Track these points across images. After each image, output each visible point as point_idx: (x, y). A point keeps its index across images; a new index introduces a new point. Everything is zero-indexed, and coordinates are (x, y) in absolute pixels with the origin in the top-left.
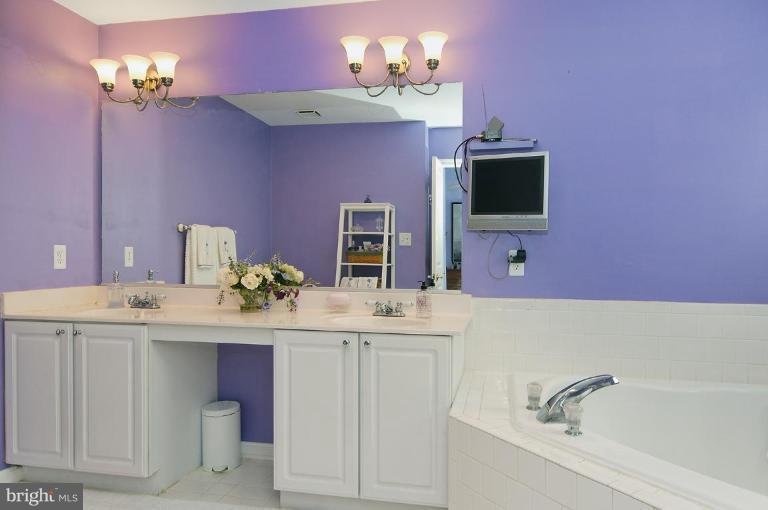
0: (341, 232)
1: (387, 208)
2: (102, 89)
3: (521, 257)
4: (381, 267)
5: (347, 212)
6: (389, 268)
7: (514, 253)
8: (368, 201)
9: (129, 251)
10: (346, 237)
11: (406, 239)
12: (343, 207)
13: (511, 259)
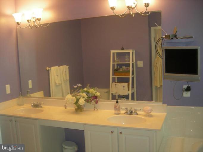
0: (112, 63)
1: (131, 51)
2: (17, 24)
3: (188, 89)
4: (129, 78)
5: (114, 54)
6: (133, 78)
7: (185, 87)
8: (123, 49)
9: (30, 82)
10: (114, 65)
11: (140, 64)
12: (112, 52)
13: (184, 90)
